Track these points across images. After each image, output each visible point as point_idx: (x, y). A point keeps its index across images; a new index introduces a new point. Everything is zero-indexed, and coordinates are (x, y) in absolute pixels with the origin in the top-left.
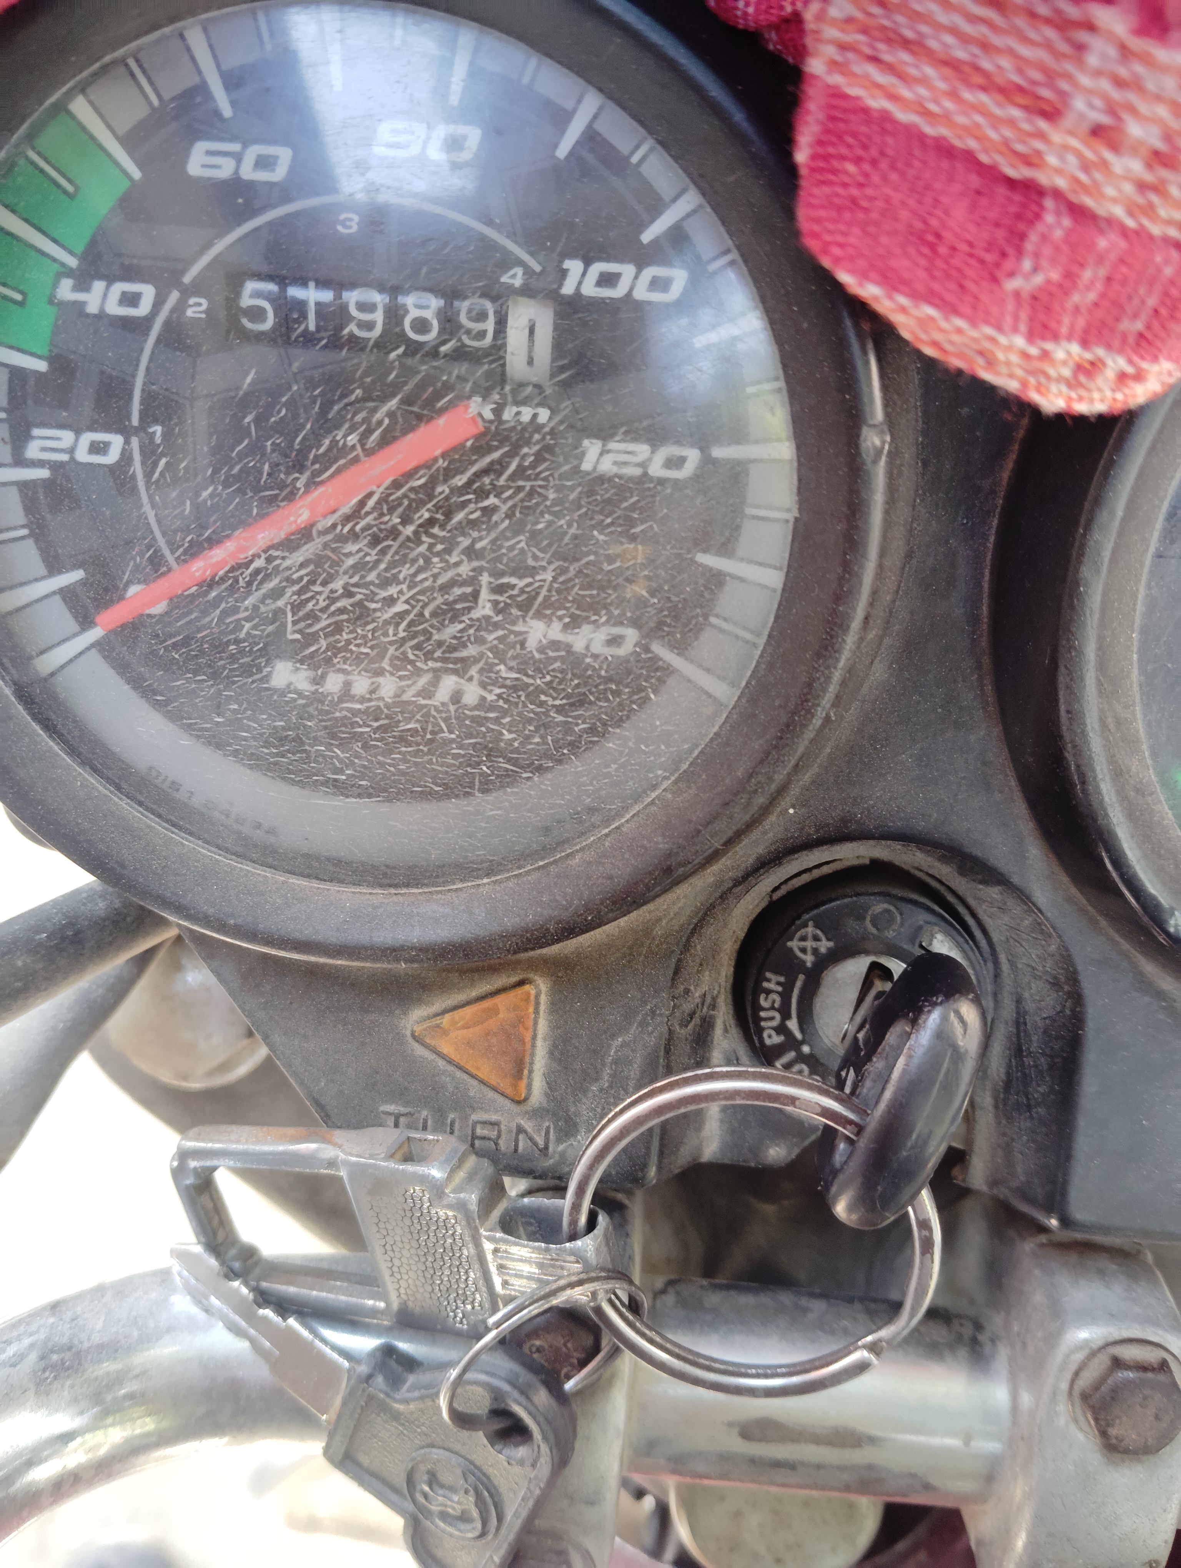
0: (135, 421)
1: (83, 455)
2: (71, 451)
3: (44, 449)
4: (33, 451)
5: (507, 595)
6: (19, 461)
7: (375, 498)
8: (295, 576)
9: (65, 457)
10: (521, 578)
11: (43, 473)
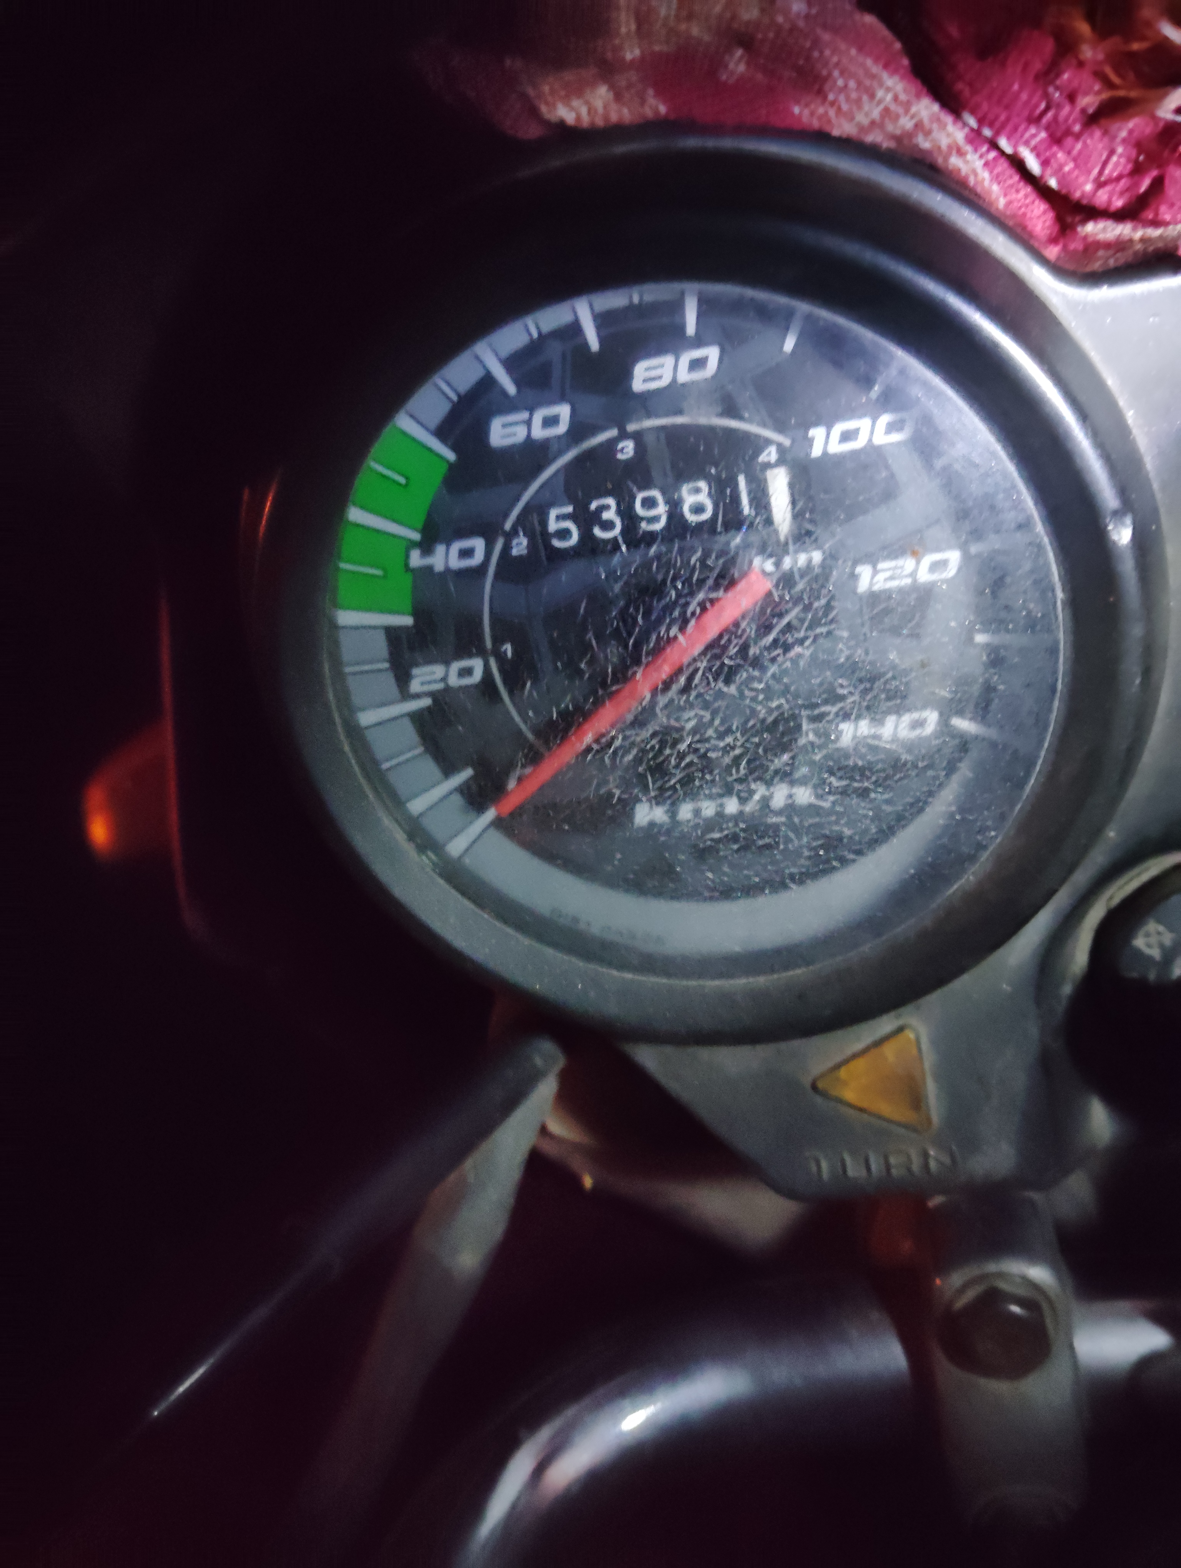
0: (489, 644)
1: (454, 681)
2: (444, 679)
3: (422, 684)
4: (415, 686)
5: (824, 721)
6: (405, 695)
7: (700, 673)
8: (648, 747)
9: (440, 686)
10: (833, 704)
11: (426, 702)
